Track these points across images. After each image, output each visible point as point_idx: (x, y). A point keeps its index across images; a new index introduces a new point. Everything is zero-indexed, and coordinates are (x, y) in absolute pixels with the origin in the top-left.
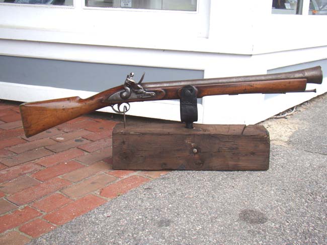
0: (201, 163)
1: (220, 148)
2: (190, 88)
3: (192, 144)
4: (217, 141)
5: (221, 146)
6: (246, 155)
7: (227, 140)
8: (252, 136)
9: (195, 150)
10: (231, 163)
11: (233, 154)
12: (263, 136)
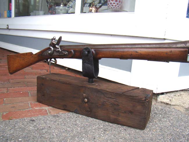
0: (89, 111)
1: (104, 101)
2: (88, 50)
3: (84, 95)
4: (102, 96)
5: (105, 101)
6: (125, 112)
7: (110, 96)
8: (130, 96)
9: (86, 100)
10: (112, 117)
11: (115, 109)
12: (141, 98)
